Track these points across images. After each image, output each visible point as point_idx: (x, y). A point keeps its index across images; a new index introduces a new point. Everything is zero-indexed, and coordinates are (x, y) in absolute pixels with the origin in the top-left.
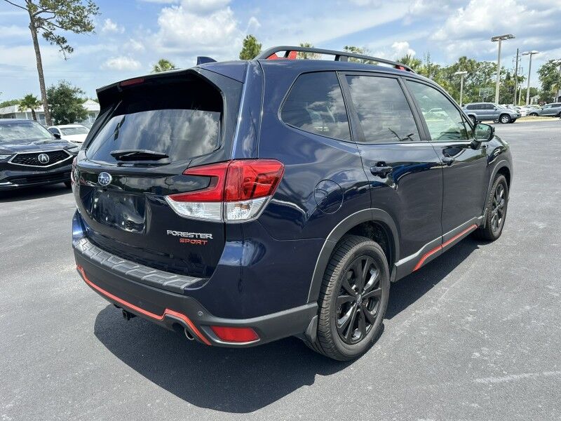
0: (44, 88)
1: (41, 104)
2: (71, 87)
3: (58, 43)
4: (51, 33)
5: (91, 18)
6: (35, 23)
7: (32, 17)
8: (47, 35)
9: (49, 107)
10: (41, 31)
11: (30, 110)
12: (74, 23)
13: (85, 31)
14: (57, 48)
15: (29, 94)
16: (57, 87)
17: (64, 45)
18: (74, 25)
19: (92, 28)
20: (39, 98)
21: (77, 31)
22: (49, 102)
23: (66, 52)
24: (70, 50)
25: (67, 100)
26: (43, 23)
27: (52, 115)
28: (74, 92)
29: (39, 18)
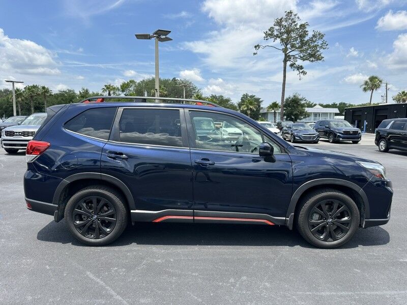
0: (284, 98)
1: (280, 108)
2: (300, 97)
3: (298, 69)
4: (295, 64)
5: (322, 52)
6: (287, 58)
7: (286, 55)
8: (292, 65)
9: (284, 110)
10: (289, 63)
11: (273, 111)
12: (311, 56)
13: (317, 60)
14: (296, 72)
15: (275, 101)
16: (292, 96)
17: (301, 71)
18: (310, 57)
19: (322, 58)
20: (280, 104)
21: (312, 61)
22: (285, 106)
23: (302, 75)
24: (304, 73)
25: (295, 105)
26: (290, 58)
27: (284, 115)
28: (301, 100)
29: (289, 55)
